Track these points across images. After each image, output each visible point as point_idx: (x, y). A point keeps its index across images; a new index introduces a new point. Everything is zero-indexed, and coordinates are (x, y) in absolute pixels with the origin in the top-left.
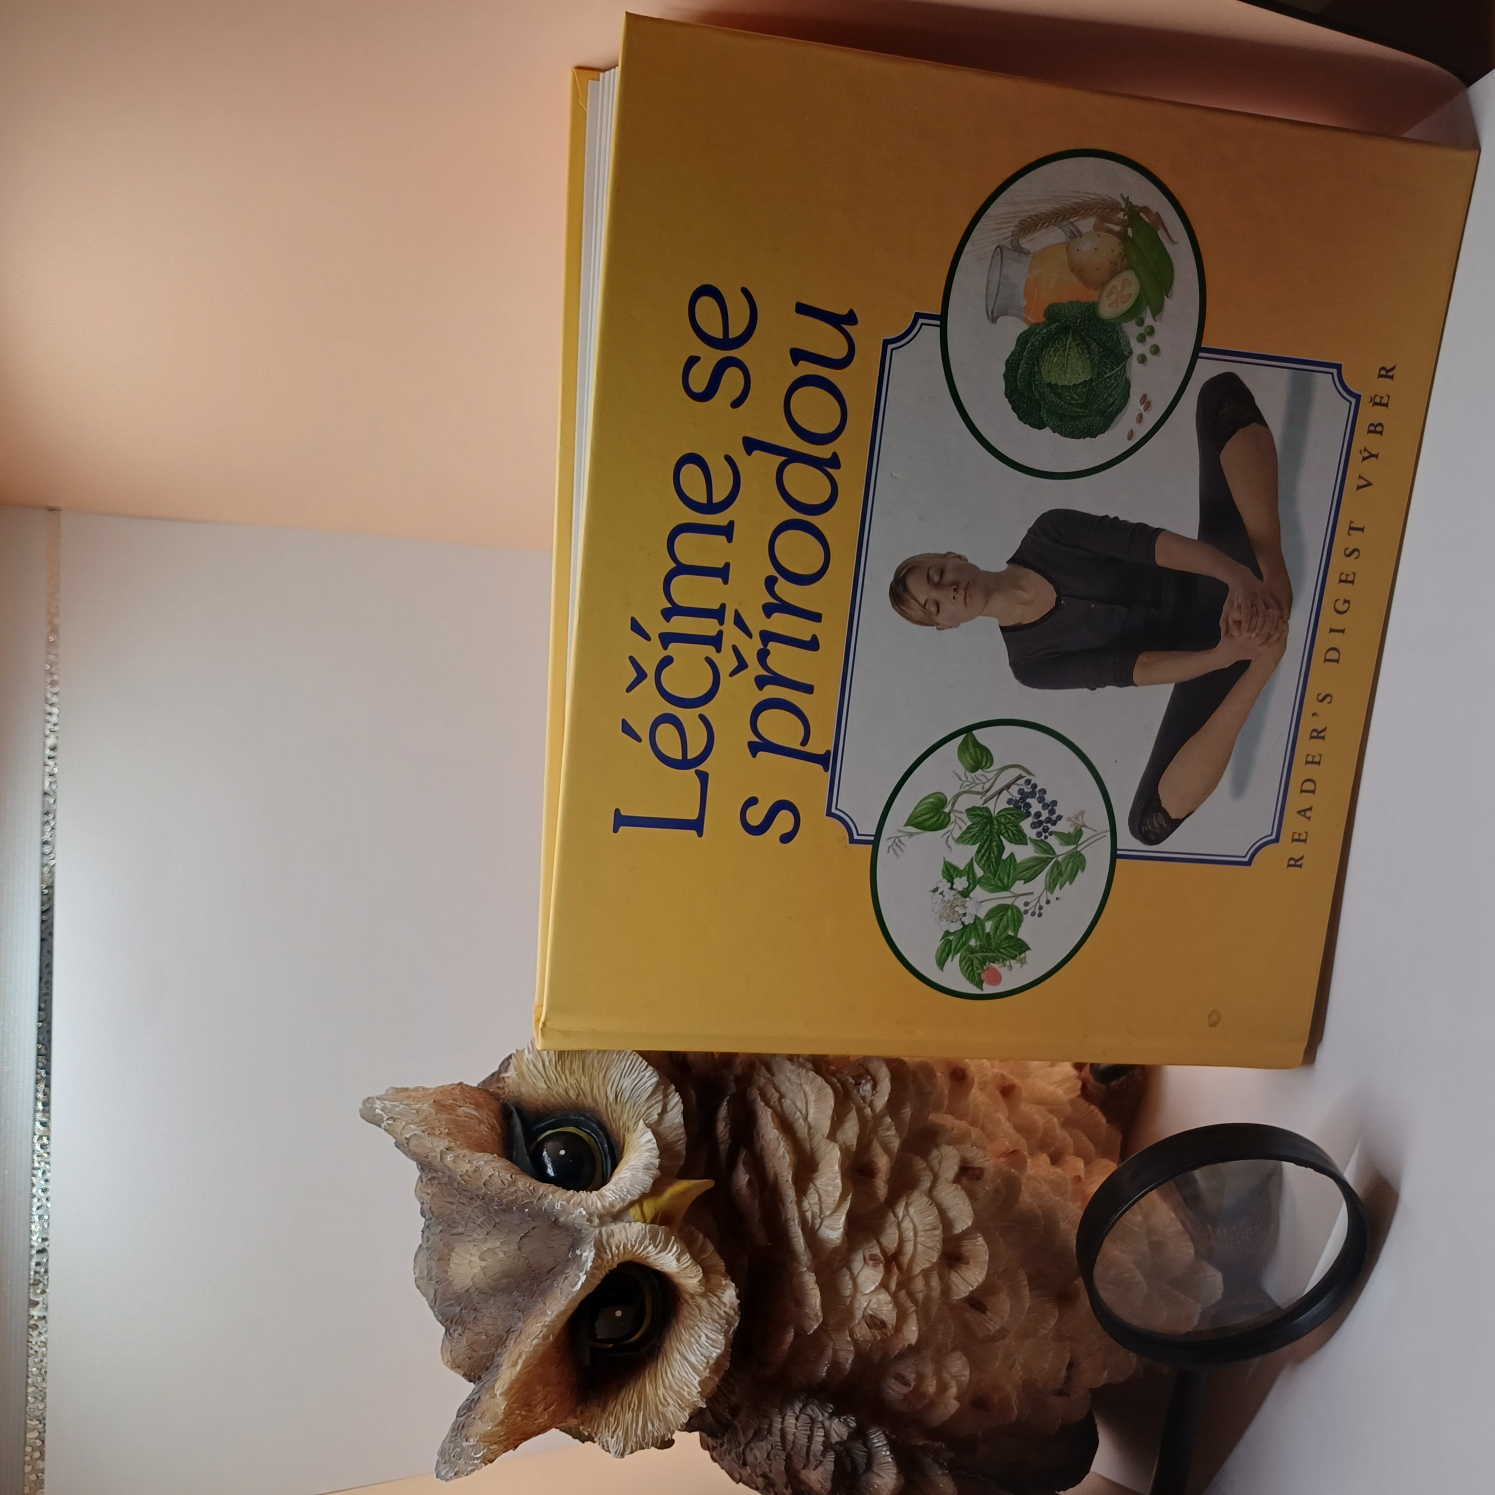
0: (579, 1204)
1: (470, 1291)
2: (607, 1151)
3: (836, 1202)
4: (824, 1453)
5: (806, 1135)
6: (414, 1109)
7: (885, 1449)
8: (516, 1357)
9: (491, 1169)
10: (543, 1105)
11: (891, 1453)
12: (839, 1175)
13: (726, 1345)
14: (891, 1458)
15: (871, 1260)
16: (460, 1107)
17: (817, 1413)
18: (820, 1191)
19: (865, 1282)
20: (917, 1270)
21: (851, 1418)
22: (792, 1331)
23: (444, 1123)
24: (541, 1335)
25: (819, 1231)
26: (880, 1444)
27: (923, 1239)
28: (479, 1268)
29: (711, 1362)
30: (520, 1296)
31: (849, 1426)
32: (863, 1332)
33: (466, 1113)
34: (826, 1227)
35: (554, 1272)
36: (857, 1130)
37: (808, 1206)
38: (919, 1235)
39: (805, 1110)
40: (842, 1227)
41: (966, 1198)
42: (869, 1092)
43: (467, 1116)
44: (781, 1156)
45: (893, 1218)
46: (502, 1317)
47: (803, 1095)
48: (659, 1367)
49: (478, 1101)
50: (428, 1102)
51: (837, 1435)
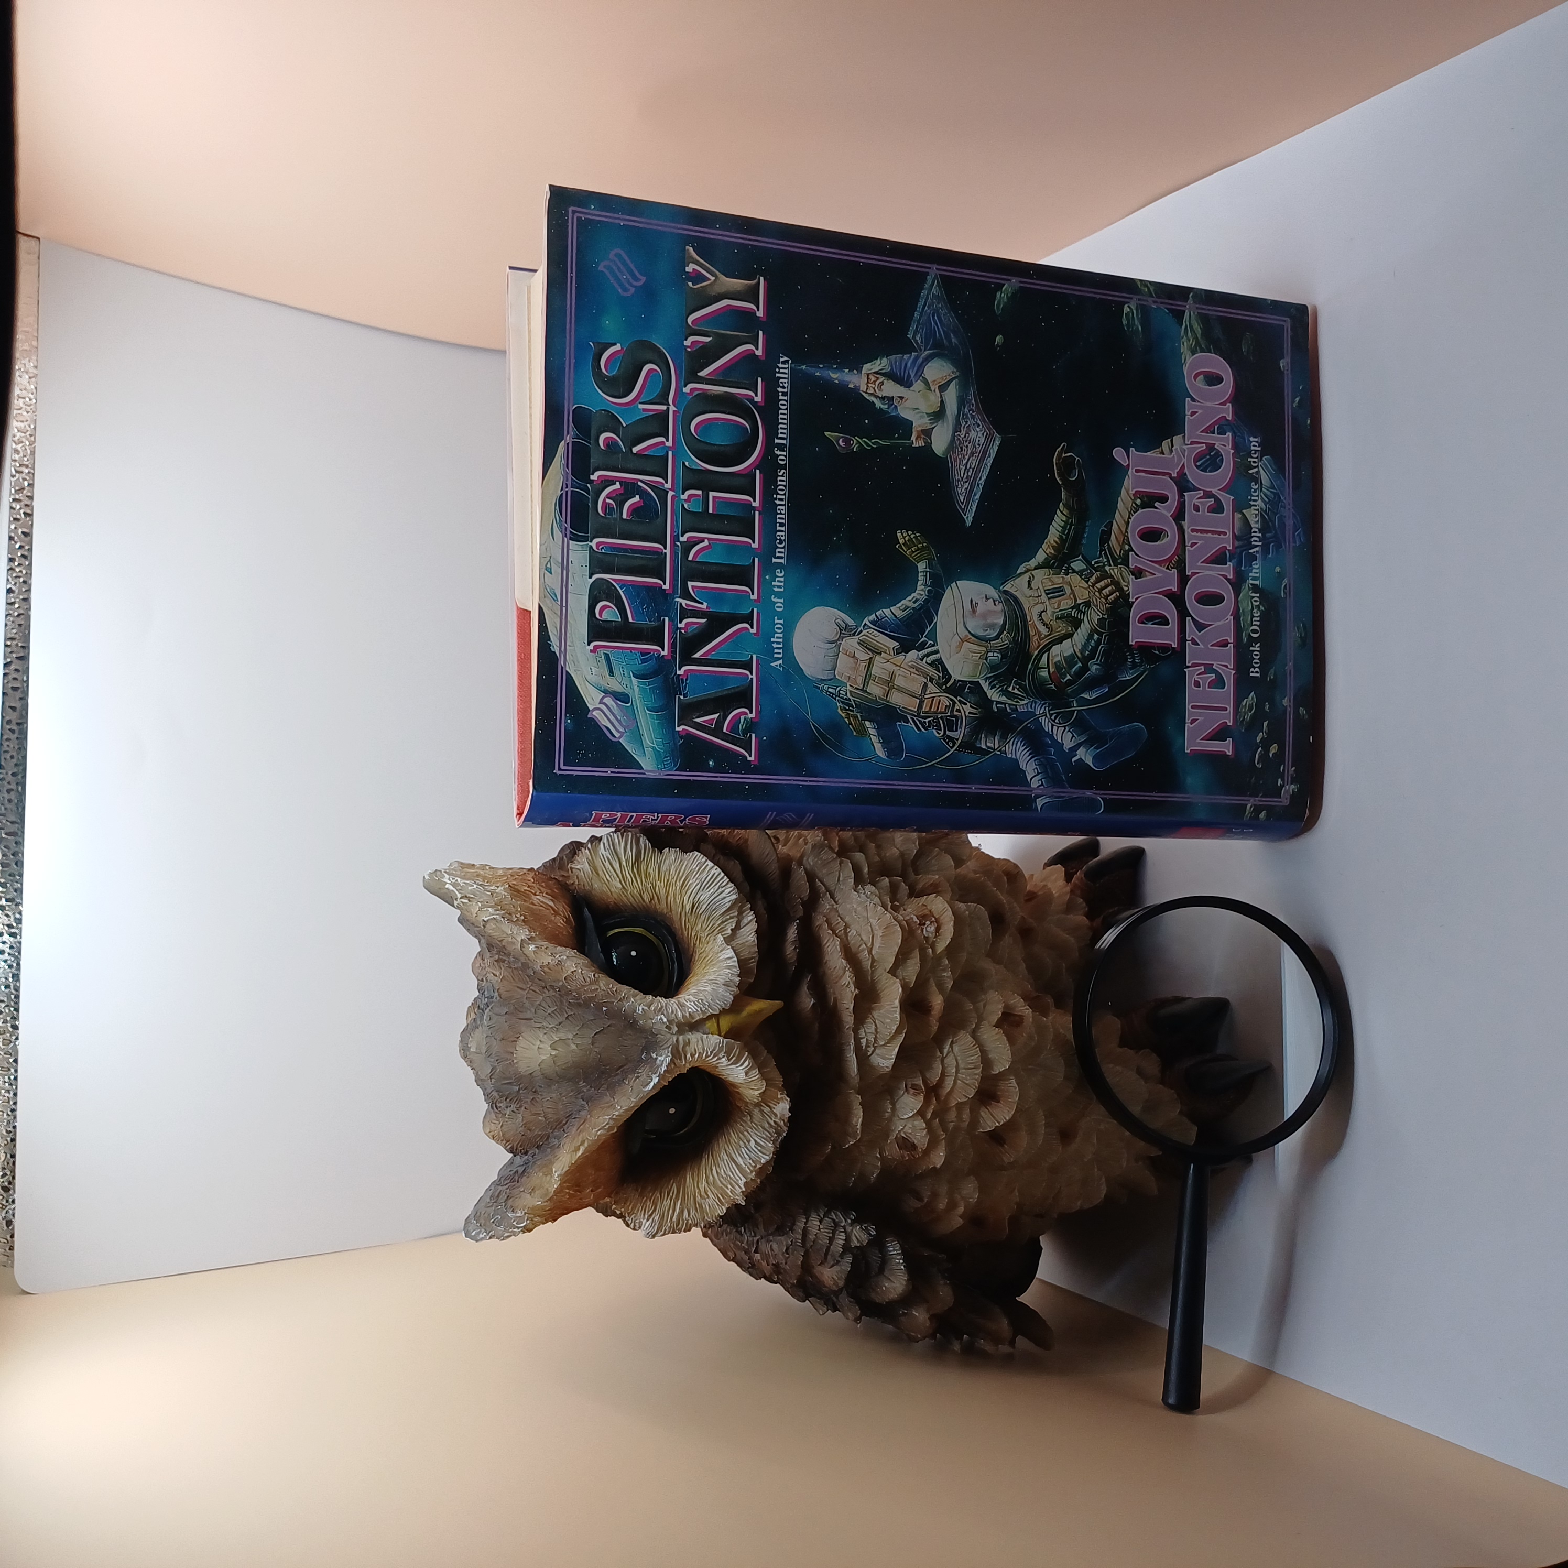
0: (660, 1011)
1: (534, 1074)
2: (675, 957)
3: (892, 1034)
4: (842, 1255)
5: (869, 968)
6: (489, 891)
7: (899, 1257)
8: (579, 1144)
9: (573, 966)
10: (614, 902)
11: (904, 1262)
12: (898, 1010)
13: (774, 1152)
14: (904, 1266)
15: (912, 1088)
16: (535, 894)
17: (840, 1219)
18: (877, 1021)
19: (903, 1108)
20: (953, 1103)
21: (871, 1226)
22: (831, 1146)
23: (519, 910)
24: (607, 1127)
25: (871, 1058)
26: (895, 1252)
27: (964, 1076)
28: (549, 1055)
29: (758, 1166)
30: (585, 1086)
31: (870, 1234)
32: (892, 1151)
33: (542, 902)
34: (878, 1055)
35: (624, 1069)
36: (917, 969)
37: (864, 1034)
38: (960, 1072)
39: (870, 943)
40: (893, 1057)
41: (1007, 1042)
42: (932, 933)
43: (541, 906)
44: (845, 984)
45: (939, 1053)
46: (564, 1103)
47: (870, 929)
48: (703, 1163)
49: (553, 891)
50: (503, 886)
51: (857, 1240)
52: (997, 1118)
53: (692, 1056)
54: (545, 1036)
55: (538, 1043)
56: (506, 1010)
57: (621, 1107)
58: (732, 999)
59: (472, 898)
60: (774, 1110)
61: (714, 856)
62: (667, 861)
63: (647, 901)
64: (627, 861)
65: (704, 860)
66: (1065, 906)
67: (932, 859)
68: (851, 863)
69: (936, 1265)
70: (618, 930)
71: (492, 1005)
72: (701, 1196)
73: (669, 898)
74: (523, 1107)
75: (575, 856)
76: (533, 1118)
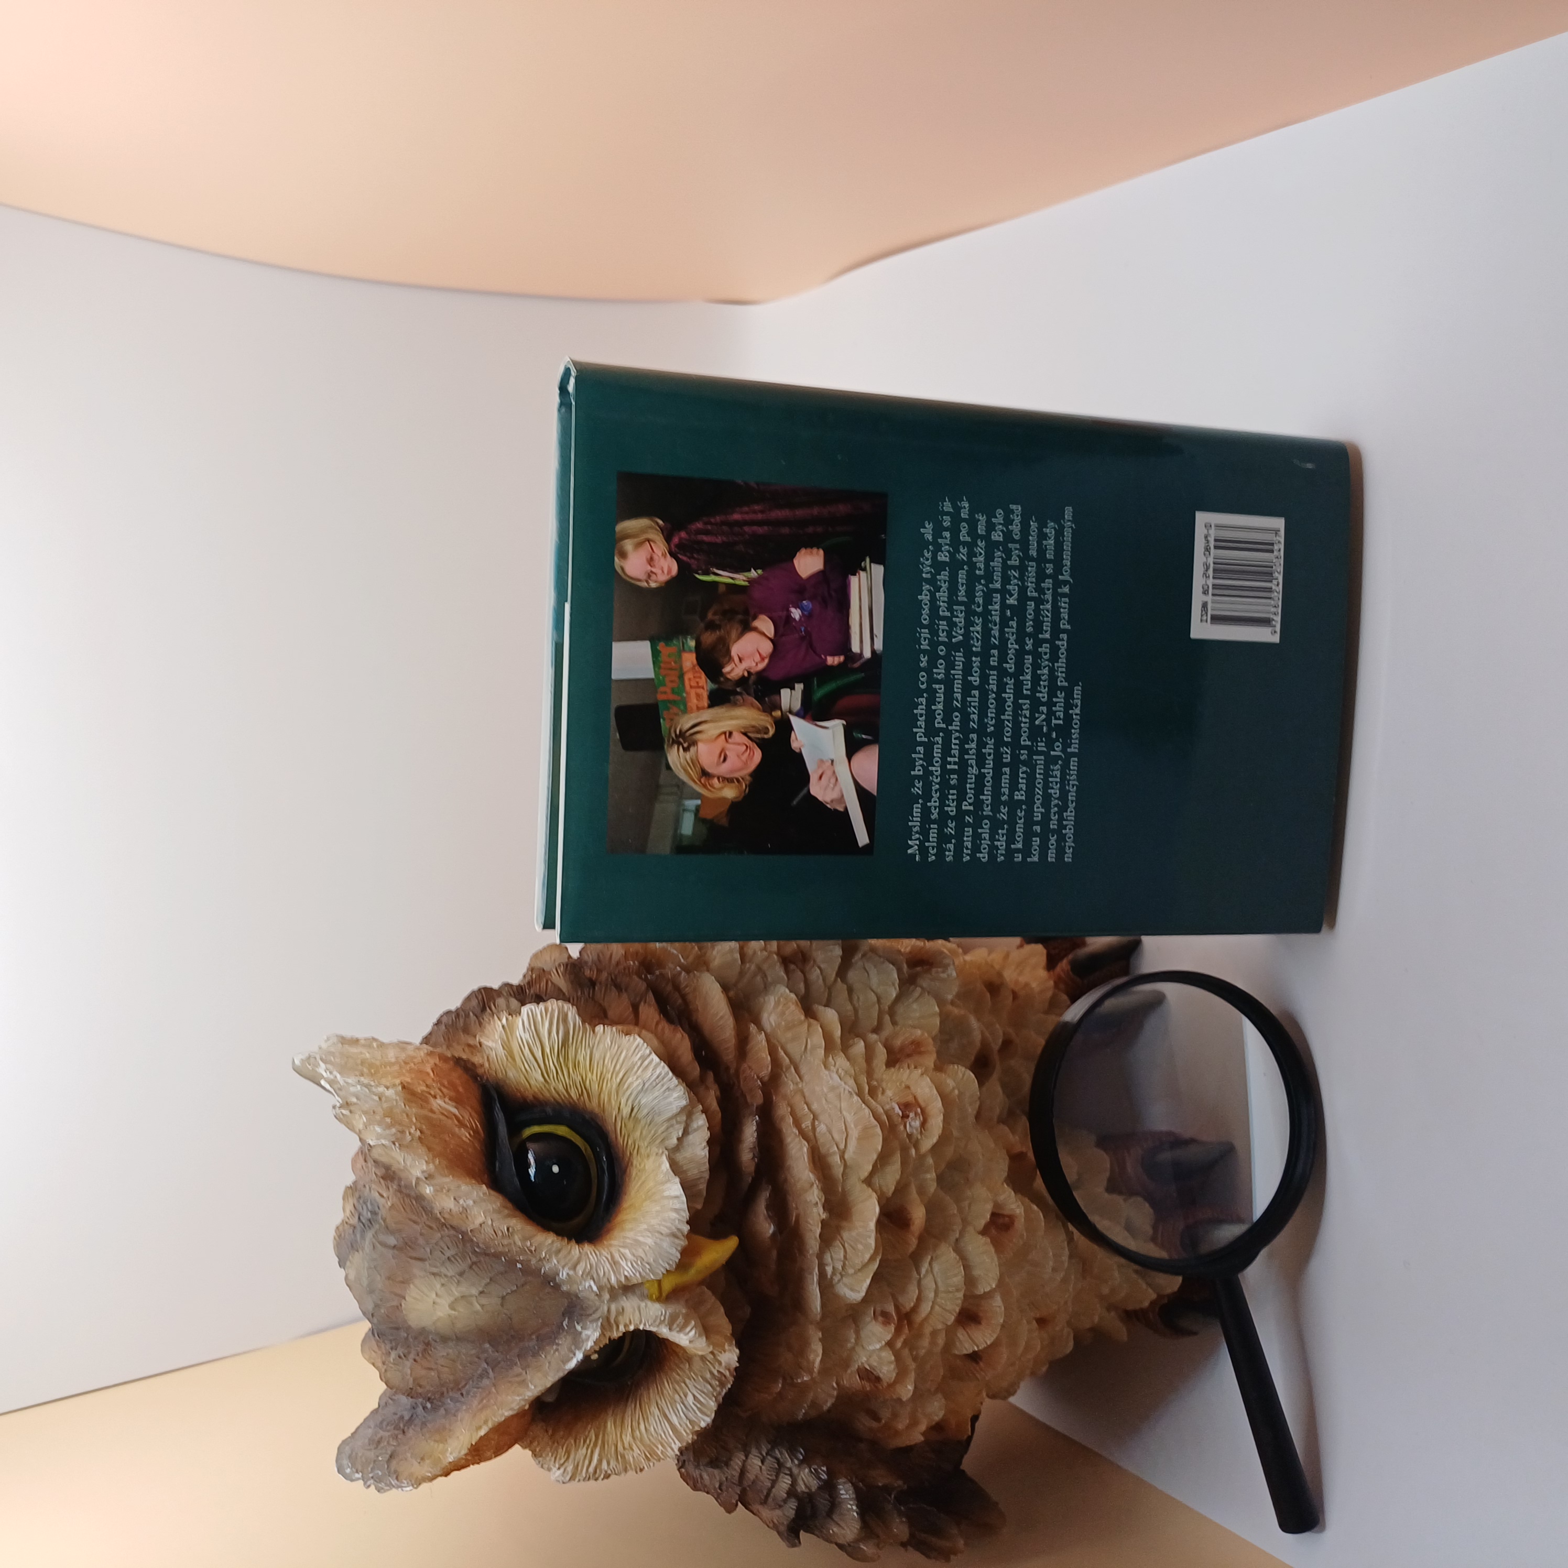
0: (588, 1274)
1: (426, 1329)
2: (606, 1168)
3: (864, 1263)
4: (785, 1501)
5: (841, 1177)
6: (376, 1095)
7: (851, 1502)
8: (481, 1422)
9: (482, 1214)
10: (534, 1097)
11: (857, 1508)
12: (873, 1235)
13: (716, 1411)
14: (857, 1514)
15: (881, 1314)
16: (435, 1097)
17: (786, 1458)
18: (846, 1245)
19: (870, 1338)
20: (927, 1330)
21: (822, 1468)
22: (781, 1381)
23: (414, 1120)
25: (836, 1286)
26: (848, 1496)
27: (943, 1301)
28: (446, 1314)
29: (697, 1428)
30: (491, 1350)
31: (819, 1479)
32: (852, 1380)
33: (443, 1109)
34: (845, 1285)
35: (540, 1335)
36: (898, 1177)
37: (830, 1260)
38: (939, 1296)
39: (843, 1146)
40: (865, 1290)
41: (994, 1255)
43: (443, 1114)
44: (811, 1201)
45: (915, 1273)
46: (464, 1362)
47: (843, 1125)
48: (629, 1412)
49: (457, 1091)
50: (394, 1085)
51: (805, 1484)
52: (976, 1341)
53: (626, 1326)
54: (443, 1288)
55: (434, 1296)
56: (392, 1241)
57: (535, 1387)
58: (679, 1257)
59: (355, 1104)
60: (719, 1358)
61: (657, 1024)
62: (601, 1046)
63: (575, 1098)
64: (552, 1049)
65: (648, 1051)
66: (1047, 1005)
67: (912, 1003)
68: (821, 1028)
69: (890, 1496)
70: (536, 1129)
71: (377, 1226)
72: (624, 1448)
73: (602, 1096)
74: (412, 1356)
75: (485, 1018)
76: (423, 1372)
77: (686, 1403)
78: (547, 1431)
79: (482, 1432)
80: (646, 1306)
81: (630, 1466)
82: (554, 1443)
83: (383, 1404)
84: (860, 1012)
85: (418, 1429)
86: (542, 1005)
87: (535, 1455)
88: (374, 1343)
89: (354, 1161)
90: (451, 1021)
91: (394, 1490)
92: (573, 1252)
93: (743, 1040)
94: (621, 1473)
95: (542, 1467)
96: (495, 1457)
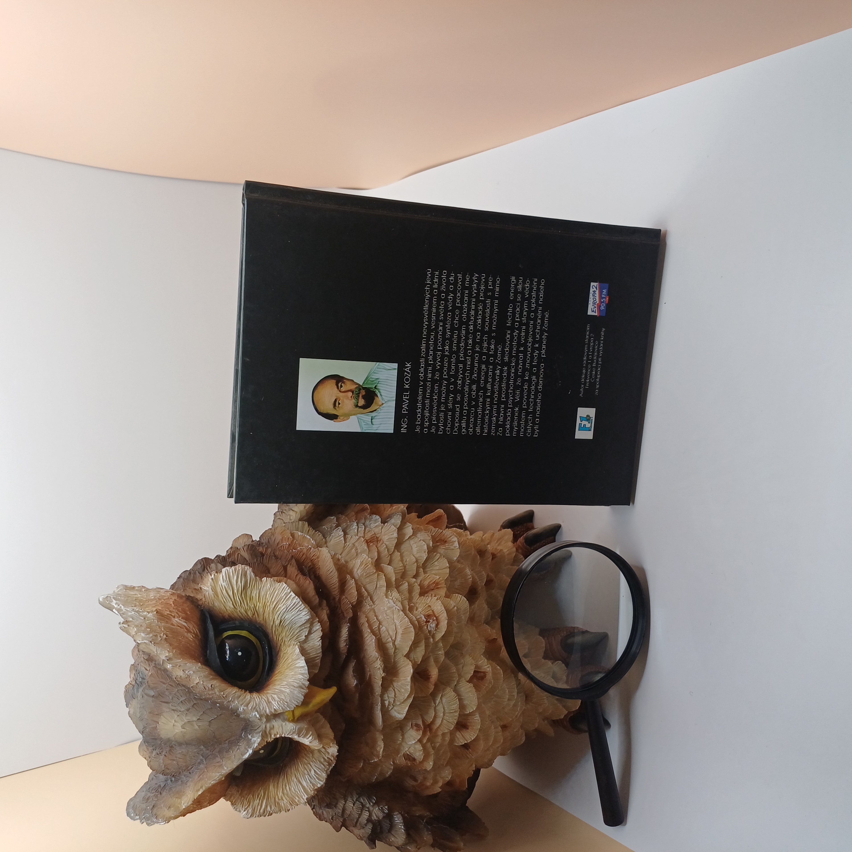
0: (254, 709)
2: (267, 652)
3: (405, 699)
4: (366, 825)
5: (393, 654)
6: (142, 616)
7: (401, 825)
9: (198, 678)
10: (229, 616)
11: (404, 828)
12: (410, 684)
13: (326, 778)
14: (404, 830)
15: (415, 726)
16: (174, 617)
17: (366, 802)
18: (396, 690)
19: (409, 738)
20: (440, 733)
21: (385, 807)
22: (362, 762)
23: (163, 630)
24: (218, 779)
25: (390, 711)
26: (399, 821)
27: (448, 718)
28: (180, 731)
29: (316, 788)
30: (204, 749)
31: (384, 812)
32: (401, 761)
33: (178, 623)
34: (395, 710)
35: (230, 741)
36: (423, 653)
37: (387, 698)
38: (446, 715)
39: (394, 638)
40: (405, 713)
41: (475, 693)
42: (433, 628)
43: (178, 626)
44: (377, 667)
45: (433, 704)
46: (190, 756)
47: (395, 627)
48: (281, 780)
49: (186, 614)
50: (152, 612)
51: (376, 815)
52: (466, 738)
53: (275, 735)
54: (178, 717)
55: (174, 722)
56: (152, 693)
57: (227, 768)
58: (303, 698)
59: (131, 621)
60: (328, 751)
61: (296, 575)
62: (265, 588)
63: (250, 616)
64: (238, 591)
65: (289, 591)
66: (513, 560)
67: (435, 562)
68: (384, 576)
69: (423, 821)
70: (230, 633)
71: (144, 686)
72: (279, 799)
73: (265, 614)
74: (164, 753)
75: (204, 574)
76: (170, 762)
77: (310, 774)
78: (238, 791)
79: (200, 793)
80: (285, 724)
81: (282, 808)
82: (242, 798)
83: (151, 779)
84: (407, 567)
85: (168, 791)
86: (233, 568)
87: (232, 804)
88: (145, 747)
89: (133, 651)
90: (186, 576)
91: (156, 825)
92: (247, 697)
93: (343, 583)
94: (278, 813)
95: (236, 810)
96: (209, 805)
